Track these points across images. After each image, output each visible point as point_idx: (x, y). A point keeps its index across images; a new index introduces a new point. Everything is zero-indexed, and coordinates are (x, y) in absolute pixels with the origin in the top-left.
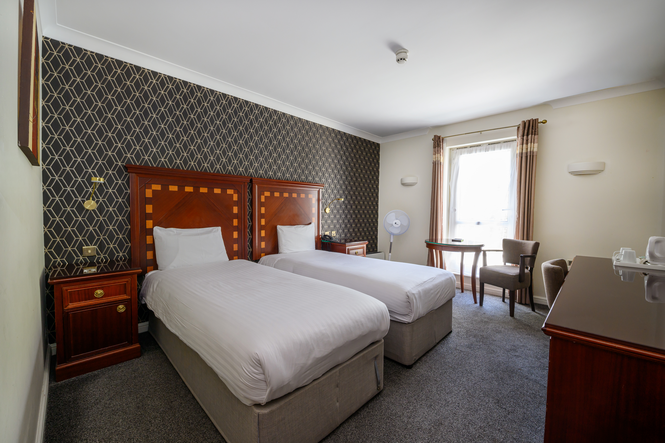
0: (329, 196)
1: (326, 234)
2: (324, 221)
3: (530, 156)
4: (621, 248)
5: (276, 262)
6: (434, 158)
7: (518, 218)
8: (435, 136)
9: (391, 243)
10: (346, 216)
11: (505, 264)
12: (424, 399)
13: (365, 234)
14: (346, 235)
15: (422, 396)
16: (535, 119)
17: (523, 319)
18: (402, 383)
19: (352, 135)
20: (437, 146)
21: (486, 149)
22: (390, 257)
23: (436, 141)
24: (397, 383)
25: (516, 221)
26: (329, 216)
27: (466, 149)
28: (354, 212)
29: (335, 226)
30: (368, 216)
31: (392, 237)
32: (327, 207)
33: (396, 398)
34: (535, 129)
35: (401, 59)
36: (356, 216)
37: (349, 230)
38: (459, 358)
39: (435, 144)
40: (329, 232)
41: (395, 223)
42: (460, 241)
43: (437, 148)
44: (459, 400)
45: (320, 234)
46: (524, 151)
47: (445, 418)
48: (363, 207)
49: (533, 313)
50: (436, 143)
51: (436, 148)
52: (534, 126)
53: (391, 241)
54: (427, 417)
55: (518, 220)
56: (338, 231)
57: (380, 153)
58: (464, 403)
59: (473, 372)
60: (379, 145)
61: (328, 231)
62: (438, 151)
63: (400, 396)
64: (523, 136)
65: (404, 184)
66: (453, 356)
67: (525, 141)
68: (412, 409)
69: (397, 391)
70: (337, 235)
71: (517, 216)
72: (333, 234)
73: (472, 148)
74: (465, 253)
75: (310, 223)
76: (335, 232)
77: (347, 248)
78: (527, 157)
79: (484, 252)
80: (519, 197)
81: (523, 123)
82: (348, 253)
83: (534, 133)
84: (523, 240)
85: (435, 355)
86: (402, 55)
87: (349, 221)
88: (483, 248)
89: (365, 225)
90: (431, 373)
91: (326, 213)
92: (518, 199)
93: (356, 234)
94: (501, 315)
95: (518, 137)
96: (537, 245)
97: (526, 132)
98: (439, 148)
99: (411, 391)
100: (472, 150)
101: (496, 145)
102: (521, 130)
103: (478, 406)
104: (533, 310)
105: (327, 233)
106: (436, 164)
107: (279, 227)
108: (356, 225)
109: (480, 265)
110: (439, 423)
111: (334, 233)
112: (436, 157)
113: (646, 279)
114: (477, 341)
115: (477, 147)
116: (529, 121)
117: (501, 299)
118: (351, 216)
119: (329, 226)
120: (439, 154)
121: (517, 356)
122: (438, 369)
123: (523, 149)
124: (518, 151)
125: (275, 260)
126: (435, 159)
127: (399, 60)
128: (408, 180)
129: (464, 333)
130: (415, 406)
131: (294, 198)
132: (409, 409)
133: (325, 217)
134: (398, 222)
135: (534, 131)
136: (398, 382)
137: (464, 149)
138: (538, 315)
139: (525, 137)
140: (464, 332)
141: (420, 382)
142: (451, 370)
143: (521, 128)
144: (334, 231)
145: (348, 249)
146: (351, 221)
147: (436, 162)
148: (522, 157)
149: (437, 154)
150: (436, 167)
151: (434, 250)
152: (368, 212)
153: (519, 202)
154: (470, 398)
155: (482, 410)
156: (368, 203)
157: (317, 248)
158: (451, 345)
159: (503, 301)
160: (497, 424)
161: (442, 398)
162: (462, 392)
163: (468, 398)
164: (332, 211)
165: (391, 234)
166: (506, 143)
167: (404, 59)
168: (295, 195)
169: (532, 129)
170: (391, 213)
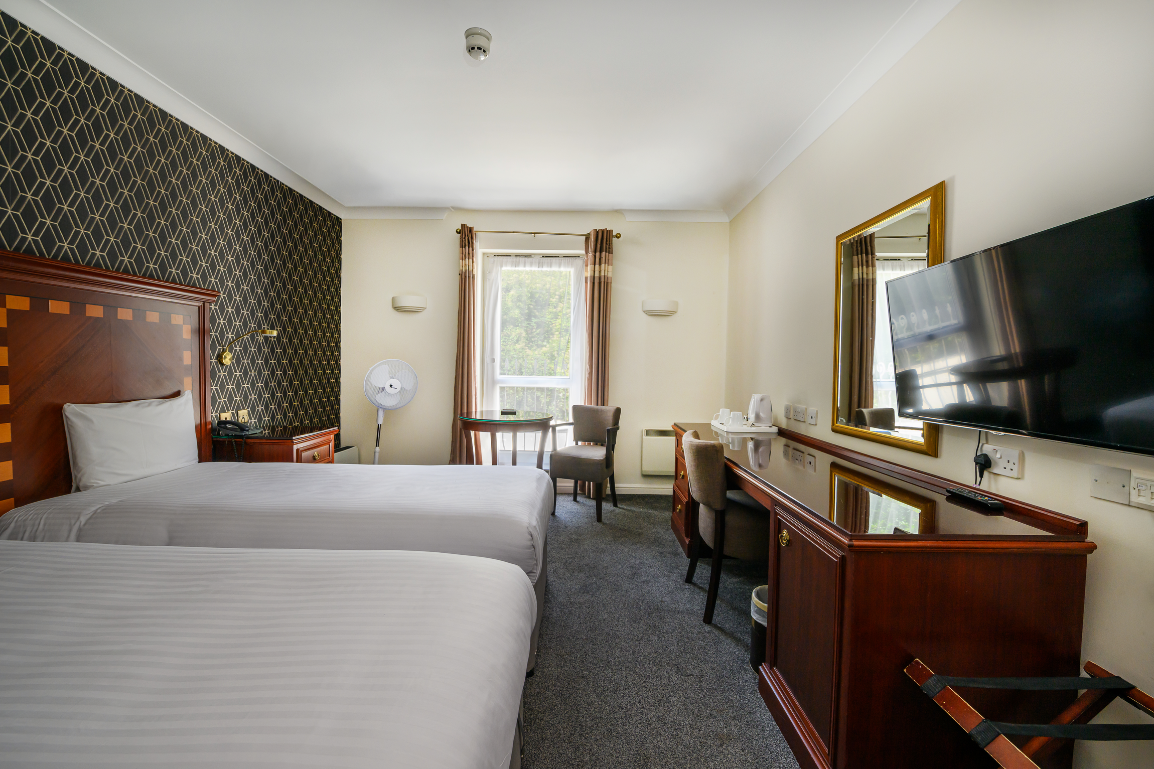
0: (230, 322)
1: (223, 418)
2: (216, 386)
3: (604, 282)
4: (721, 410)
5: (83, 520)
6: (461, 265)
7: (589, 374)
8: (463, 226)
9: (379, 427)
10: (273, 373)
11: (577, 444)
12: (593, 726)
13: (316, 410)
14: (273, 418)
15: (586, 721)
16: (610, 231)
17: (614, 522)
18: (540, 715)
19: (283, 184)
20: (467, 244)
21: (539, 263)
22: (377, 454)
23: (465, 236)
24: (531, 721)
25: (588, 378)
26: (230, 374)
27: (508, 257)
28: (290, 362)
29: (246, 397)
30: (320, 372)
31: (381, 413)
32: (224, 351)
33: (550, 754)
34: (609, 245)
35: (479, 48)
36: (296, 372)
37: (279, 405)
38: (585, 618)
39: (464, 240)
40: (231, 412)
41: (391, 386)
42: (514, 413)
43: (467, 247)
44: (637, 695)
45: (209, 419)
46: (597, 274)
47: (643, 743)
48: (311, 352)
49: (617, 510)
50: (465, 238)
51: (465, 248)
52: (608, 240)
53: (380, 422)
54: (620, 759)
55: (589, 376)
56: (253, 409)
57: (343, 239)
58: (645, 695)
59: (617, 633)
60: (341, 222)
61: (228, 410)
62: (469, 254)
63: (554, 744)
64: (595, 252)
65: (397, 309)
66: (576, 618)
67: (597, 260)
68: (591, 760)
69: (542, 738)
70: (251, 419)
71: (589, 370)
72: (242, 417)
73: (518, 258)
74: (518, 433)
75: (177, 394)
76: (246, 411)
77: (295, 447)
78: (600, 283)
79: (554, 428)
80: (591, 342)
81: (595, 233)
82: (299, 460)
83: (608, 250)
84: (598, 405)
85: (552, 629)
86: (480, 41)
87: (279, 384)
88: (552, 423)
89: (316, 391)
90: (567, 666)
91: (222, 364)
92: (589, 345)
93: (296, 414)
94: (586, 523)
95: (587, 252)
96: (618, 411)
97: (599, 246)
98: (471, 248)
99: (564, 722)
100: (519, 262)
101: (554, 260)
102: (592, 242)
103: (663, 690)
104: (615, 505)
105: (226, 416)
106: (465, 276)
107: (71, 410)
108: (296, 393)
109: (548, 448)
110: (644, 759)
111: (243, 415)
112: (465, 265)
113: (751, 445)
114: (587, 577)
115: (526, 259)
116: (603, 231)
117: (571, 498)
118: (285, 373)
119: (230, 399)
120: (471, 260)
121: (646, 582)
122: (573, 653)
123: (594, 271)
124: (589, 273)
125: (80, 514)
126: (464, 267)
127: (473, 48)
128: (407, 301)
129: (563, 569)
130: (591, 750)
131: (124, 323)
132: (587, 763)
133: (220, 376)
134: (397, 383)
135: (608, 247)
136: (532, 716)
137: (506, 257)
138: (624, 511)
139: (598, 254)
140: (562, 567)
141: (564, 695)
142: (591, 646)
143: (592, 240)
144: (244, 409)
145: (298, 450)
146: (285, 383)
147: (465, 272)
148: (594, 283)
149: (467, 259)
150: (465, 281)
151: (472, 433)
152: (320, 362)
153: (591, 350)
154: (645, 682)
155: (671, 694)
156: (320, 343)
157: (203, 458)
158: (561, 599)
159: (575, 500)
160: (702, 707)
161: (614, 707)
162: (630, 679)
163: (644, 685)
164: (238, 361)
165: (379, 407)
166: (567, 258)
167: (484, 51)
168: (124, 314)
169: (606, 244)
170: (379, 365)
